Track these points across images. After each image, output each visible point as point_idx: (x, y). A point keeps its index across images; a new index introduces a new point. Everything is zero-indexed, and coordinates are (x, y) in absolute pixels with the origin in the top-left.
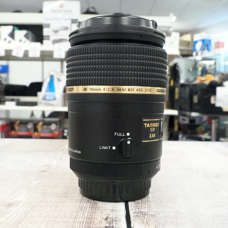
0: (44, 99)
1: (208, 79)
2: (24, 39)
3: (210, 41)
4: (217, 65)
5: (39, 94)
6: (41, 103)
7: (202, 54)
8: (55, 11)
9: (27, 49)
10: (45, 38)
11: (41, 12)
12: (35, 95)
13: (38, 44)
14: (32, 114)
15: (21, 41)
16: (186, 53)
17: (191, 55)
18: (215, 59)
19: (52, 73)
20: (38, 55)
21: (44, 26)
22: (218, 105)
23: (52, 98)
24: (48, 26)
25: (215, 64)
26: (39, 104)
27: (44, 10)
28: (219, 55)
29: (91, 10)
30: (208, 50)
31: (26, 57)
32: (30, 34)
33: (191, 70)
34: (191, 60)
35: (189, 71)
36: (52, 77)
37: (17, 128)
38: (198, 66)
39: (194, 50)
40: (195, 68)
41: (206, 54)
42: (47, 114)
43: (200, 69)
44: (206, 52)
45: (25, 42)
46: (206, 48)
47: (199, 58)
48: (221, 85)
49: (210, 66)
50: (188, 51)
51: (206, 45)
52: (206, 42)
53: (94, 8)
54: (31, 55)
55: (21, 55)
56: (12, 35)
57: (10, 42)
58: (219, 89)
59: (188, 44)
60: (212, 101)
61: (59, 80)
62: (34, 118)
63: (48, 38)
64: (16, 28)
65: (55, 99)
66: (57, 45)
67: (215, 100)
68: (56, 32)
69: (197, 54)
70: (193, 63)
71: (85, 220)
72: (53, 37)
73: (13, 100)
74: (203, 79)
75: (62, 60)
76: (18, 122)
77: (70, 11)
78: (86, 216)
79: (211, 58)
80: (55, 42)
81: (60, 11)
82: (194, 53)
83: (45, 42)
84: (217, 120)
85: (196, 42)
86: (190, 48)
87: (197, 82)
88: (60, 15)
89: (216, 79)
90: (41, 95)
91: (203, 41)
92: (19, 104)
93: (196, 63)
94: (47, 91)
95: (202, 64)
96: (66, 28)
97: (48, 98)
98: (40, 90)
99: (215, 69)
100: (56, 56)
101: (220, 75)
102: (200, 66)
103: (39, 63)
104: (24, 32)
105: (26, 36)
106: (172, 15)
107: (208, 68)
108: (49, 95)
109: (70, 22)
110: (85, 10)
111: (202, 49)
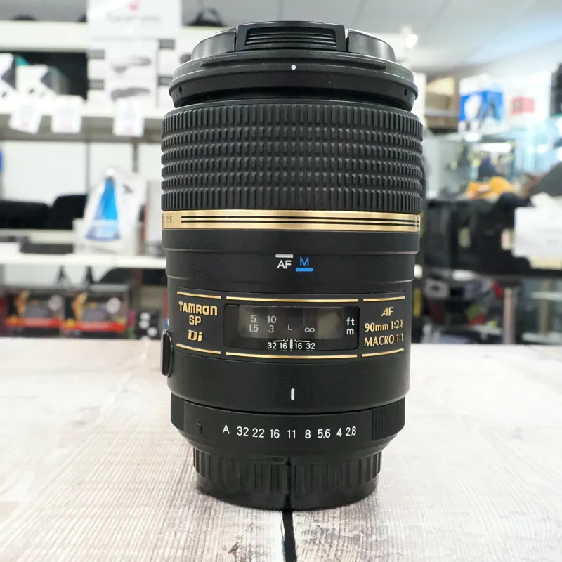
0: (91, 236)
1: (494, 190)
2: (41, 88)
3: (499, 96)
4: (518, 153)
5: (78, 223)
6: (83, 247)
7: (480, 127)
8: (118, 19)
9: (47, 112)
10: (92, 85)
11: (83, 20)
12: (68, 226)
13: (76, 100)
14: (62, 275)
15: (32, 91)
16: (441, 124)
17: (454, 130)
18: (512, 140)
19: (110, 173)
20: (75, 127)
21: (90, 55)
22: (519, 252)
23: (110, 234)
24: (101, 55)
25: (513, 151)
26: (77, 250)
27: (91, 15)
28: (522, 129)
29: (208, 16)
30: (496, 116)
31: (45, 133)
32: (56, 75)
33: (454, 165)
34: (454, 142)
35: (448, 168)
36: (110, 182)
37: (22, 308)
38: (470, 156)
39: (462, 117)
40: (463, 162)
41: (491, 127)
42: (98, 275)
43: (476, 164)
44: (490, 121)
45: (43, 95)
46: (491, 112)
47: (472, 136)
48: (526, 202)
49: (500, 157)
50: (447, 119)
51: (491, 104)
52: (489, 97)
53: (214, 12)
54: (57, 127)
55: (33, 128)
56: (11, 78)
57: (4, 94)
58: (521, 214)
59: (446, 101)
60: (506, 243)
61: (128, 190)
62: (65, 284)
63: (100, 84)
64: (20, 60)
65: (117, 237)
66: (123, 103)
67: (512, 240)
68: (120, 70)
69: (468, 127)
70: (460, 149)
71: (180, 552)
72: (113, 83)
73: (12, 239)
74: (483, 187)
75: (135, 141)
76: (25, 295)
77: (155, 19)
78: (182, 543)
79: (503, 136)
80: (119, 94)
81: (129, 19)
82: (462, 125)
83: (92, 94)
84: (516, 290)
85: (466, 98)
86: (451, 113)
87: (469, 195)
88: (131, 29)
89: (515, 188)
90: (81, 226)
91: (484, 95)
92: (28, 248)
93: (465, 149)
94: (97, 218)
95: (481, 151)
96: (146, 62)
97: (99, 234)
98: (80, 215)
99: (512, 164)
100: (119, 130)
101: (524, 179)
102: (476, 156)
103: (80, 148)
104: (40, 70)
105: (46, 80)
106: (406, 30)
107: (494, 160)
108: (104, 226)
109: (155, 45)
110: (193, 17)
111: (482, 115)
